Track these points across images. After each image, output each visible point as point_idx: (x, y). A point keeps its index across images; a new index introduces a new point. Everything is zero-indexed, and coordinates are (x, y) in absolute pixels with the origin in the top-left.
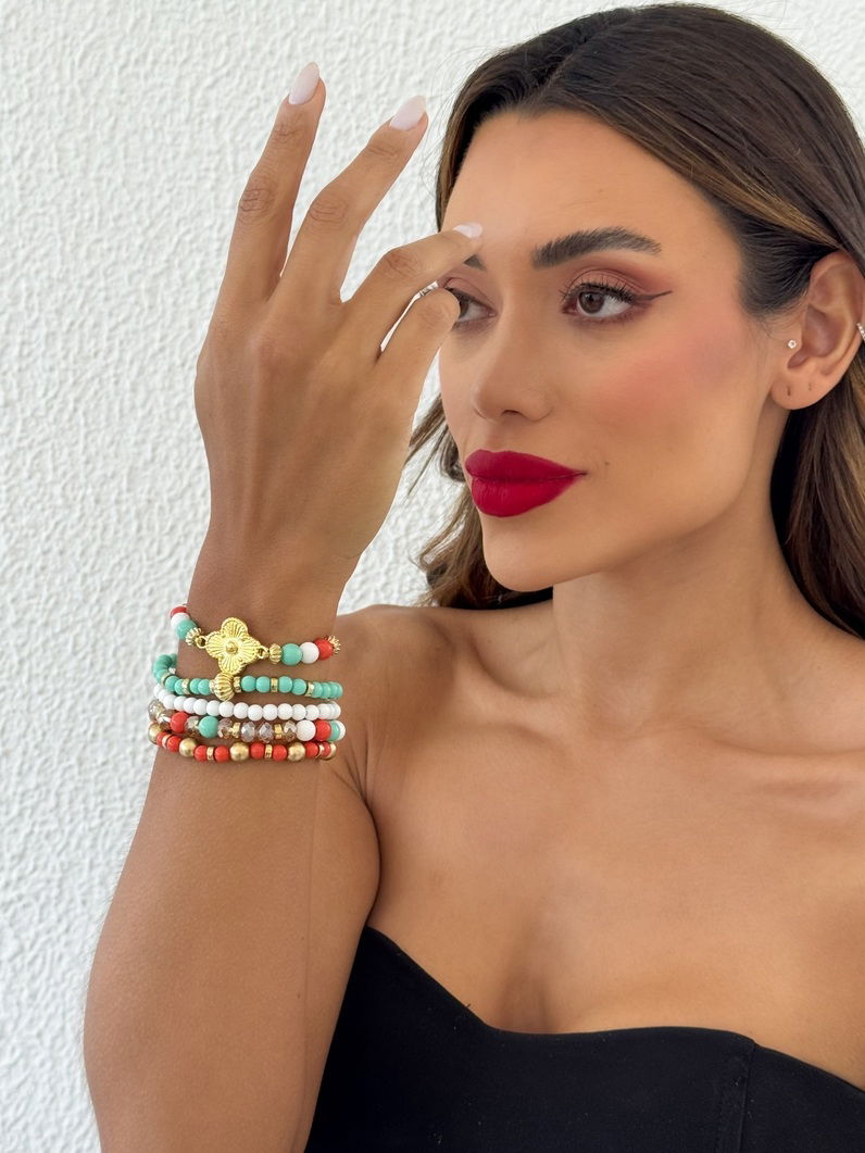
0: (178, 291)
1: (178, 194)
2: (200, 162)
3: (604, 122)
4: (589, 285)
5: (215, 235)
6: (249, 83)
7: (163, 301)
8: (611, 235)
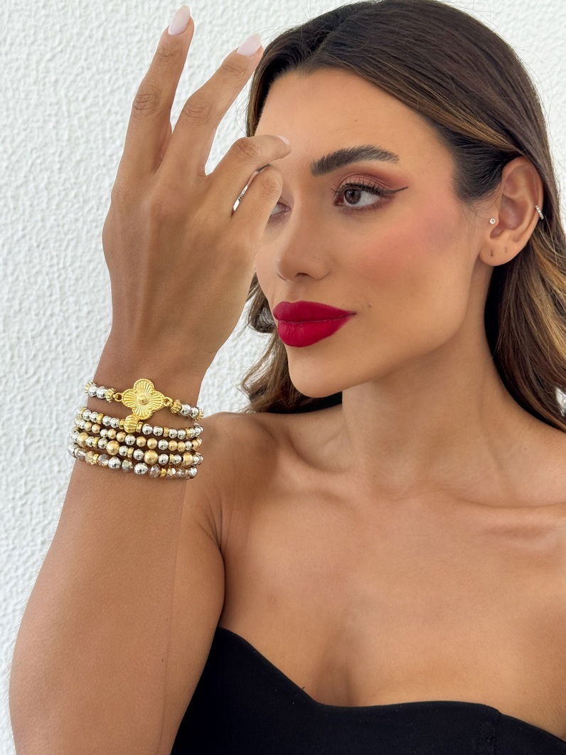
8: (364, 150)
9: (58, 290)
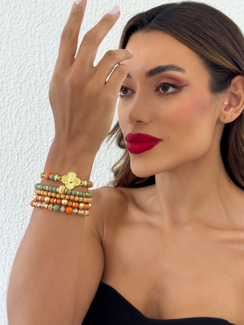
0: (29, 87)
1: (28, 58)
2: (34, 49)
3: (168, 34)
4: (164, 83)
5: (39, 71)
6: (48, 25)
7: (24, 91)
8: (170, 66)
9: (39, 129)
